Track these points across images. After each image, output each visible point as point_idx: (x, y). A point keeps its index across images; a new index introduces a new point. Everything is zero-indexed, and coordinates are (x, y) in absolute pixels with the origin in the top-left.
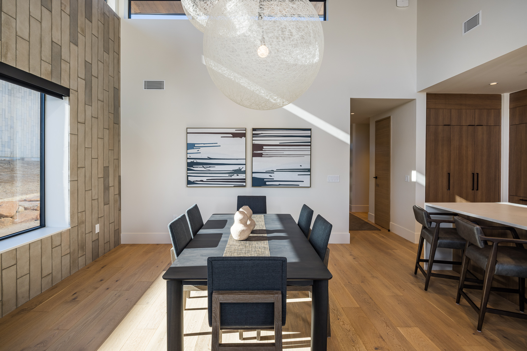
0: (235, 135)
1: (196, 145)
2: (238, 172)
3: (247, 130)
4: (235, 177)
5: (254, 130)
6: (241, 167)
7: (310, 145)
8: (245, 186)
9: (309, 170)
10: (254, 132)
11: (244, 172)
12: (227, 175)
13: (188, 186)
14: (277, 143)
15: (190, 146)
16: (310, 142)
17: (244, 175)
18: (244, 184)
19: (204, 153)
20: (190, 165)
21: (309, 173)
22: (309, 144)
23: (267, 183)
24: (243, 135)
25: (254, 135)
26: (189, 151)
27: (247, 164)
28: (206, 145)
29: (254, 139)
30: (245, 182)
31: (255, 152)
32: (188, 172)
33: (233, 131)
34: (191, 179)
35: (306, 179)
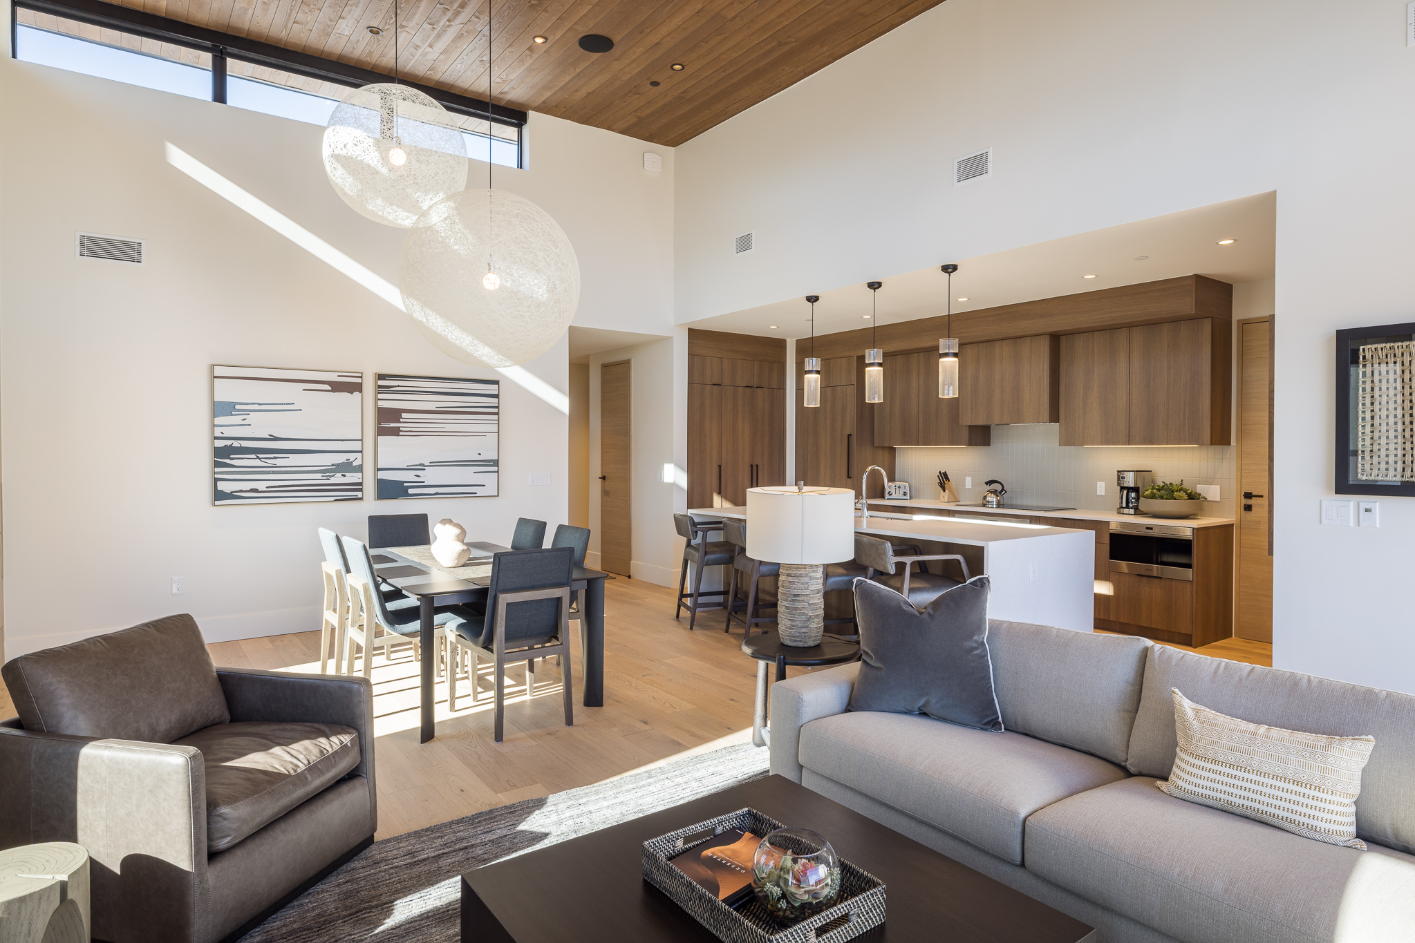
0: (337, 387)
1: (237, 407)
2: (346, 468)
3: (364, 377)
4: (338, 479)
5: (381, 377)
6: (351, 457)
7: (497, 414)
8: (361, 499)
9: (496, 463)
10: (381, 383)
11: (360, 469)
12: (319, 476)
13: (217, 503)
14: (432, 407)
15: (219, 409)
16: (498, 407)
17: (360, 475)
18: (359, 494)
19: (259, 426)
20: (222, 454)
21: (495, 469)
22: (496, 410)
23: (411, 491)
24: (356, 388)
25: (381, 389)
26: (218, 421)
27: (364, 452)
28: (262, 408)
29: (380, 396)
30: (361, 490)
31: (383, 425)
32: (217, 470)
33: (333, 377)
34: (224, 486)
35: (490, 480)
